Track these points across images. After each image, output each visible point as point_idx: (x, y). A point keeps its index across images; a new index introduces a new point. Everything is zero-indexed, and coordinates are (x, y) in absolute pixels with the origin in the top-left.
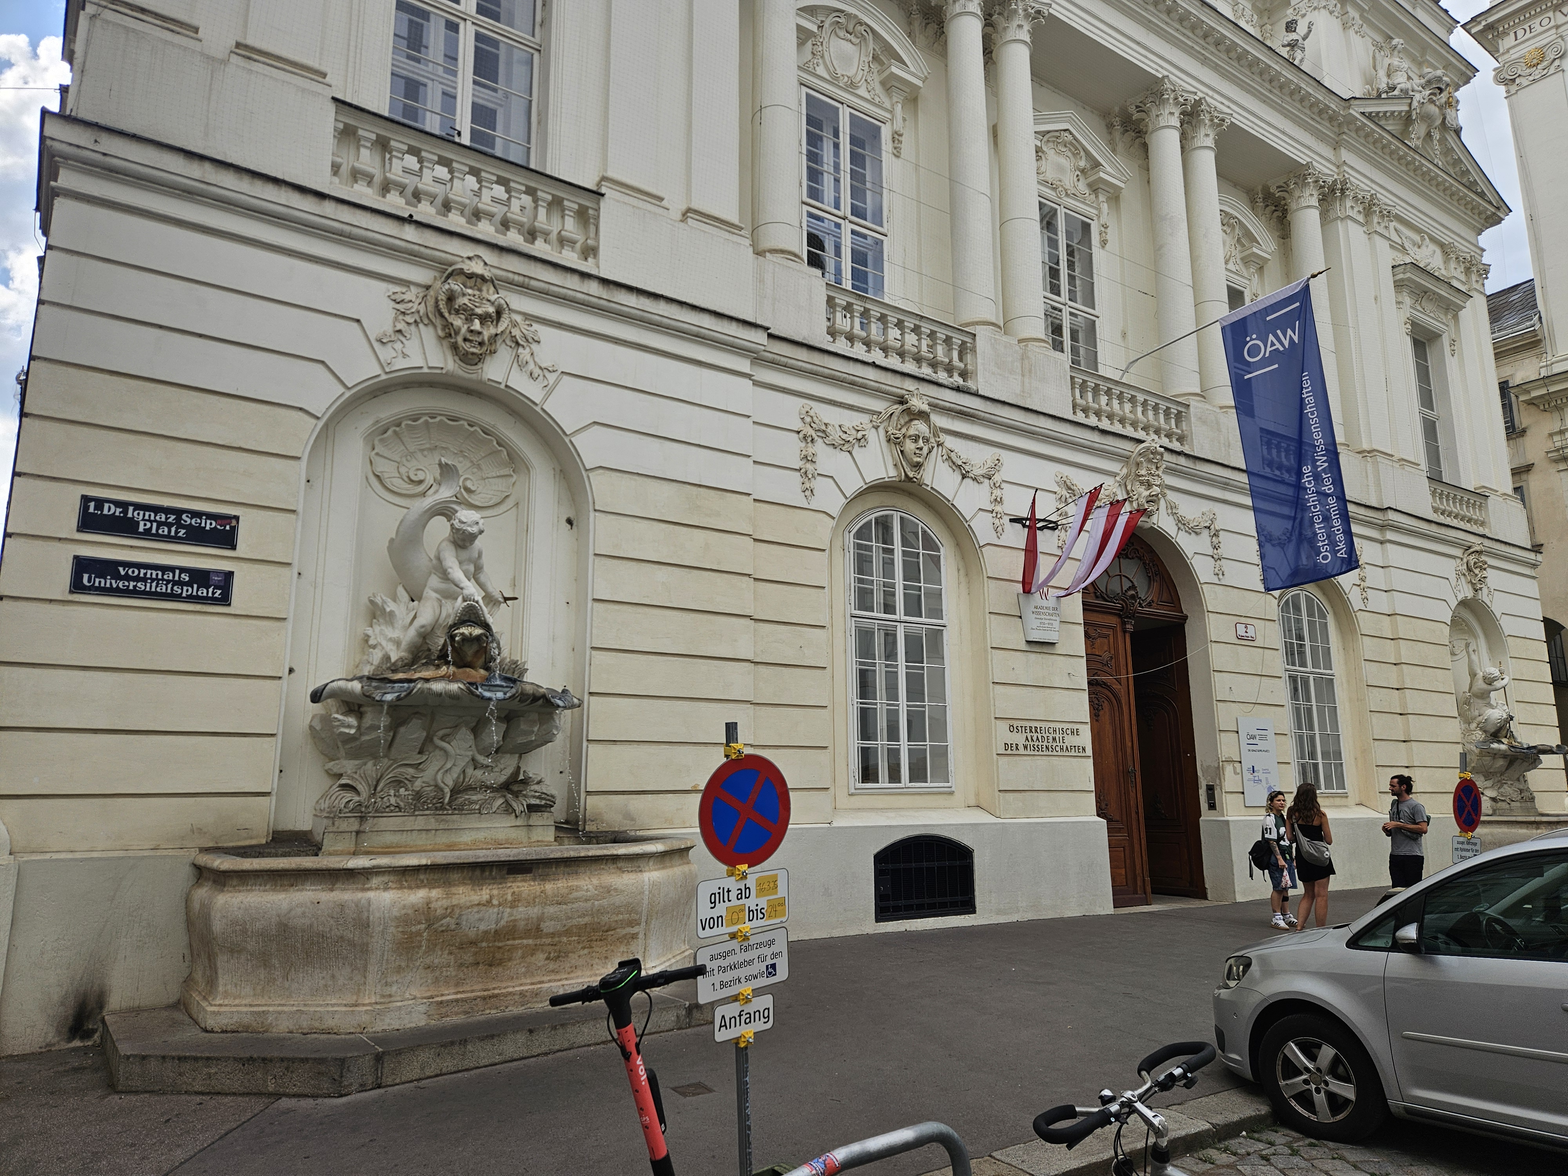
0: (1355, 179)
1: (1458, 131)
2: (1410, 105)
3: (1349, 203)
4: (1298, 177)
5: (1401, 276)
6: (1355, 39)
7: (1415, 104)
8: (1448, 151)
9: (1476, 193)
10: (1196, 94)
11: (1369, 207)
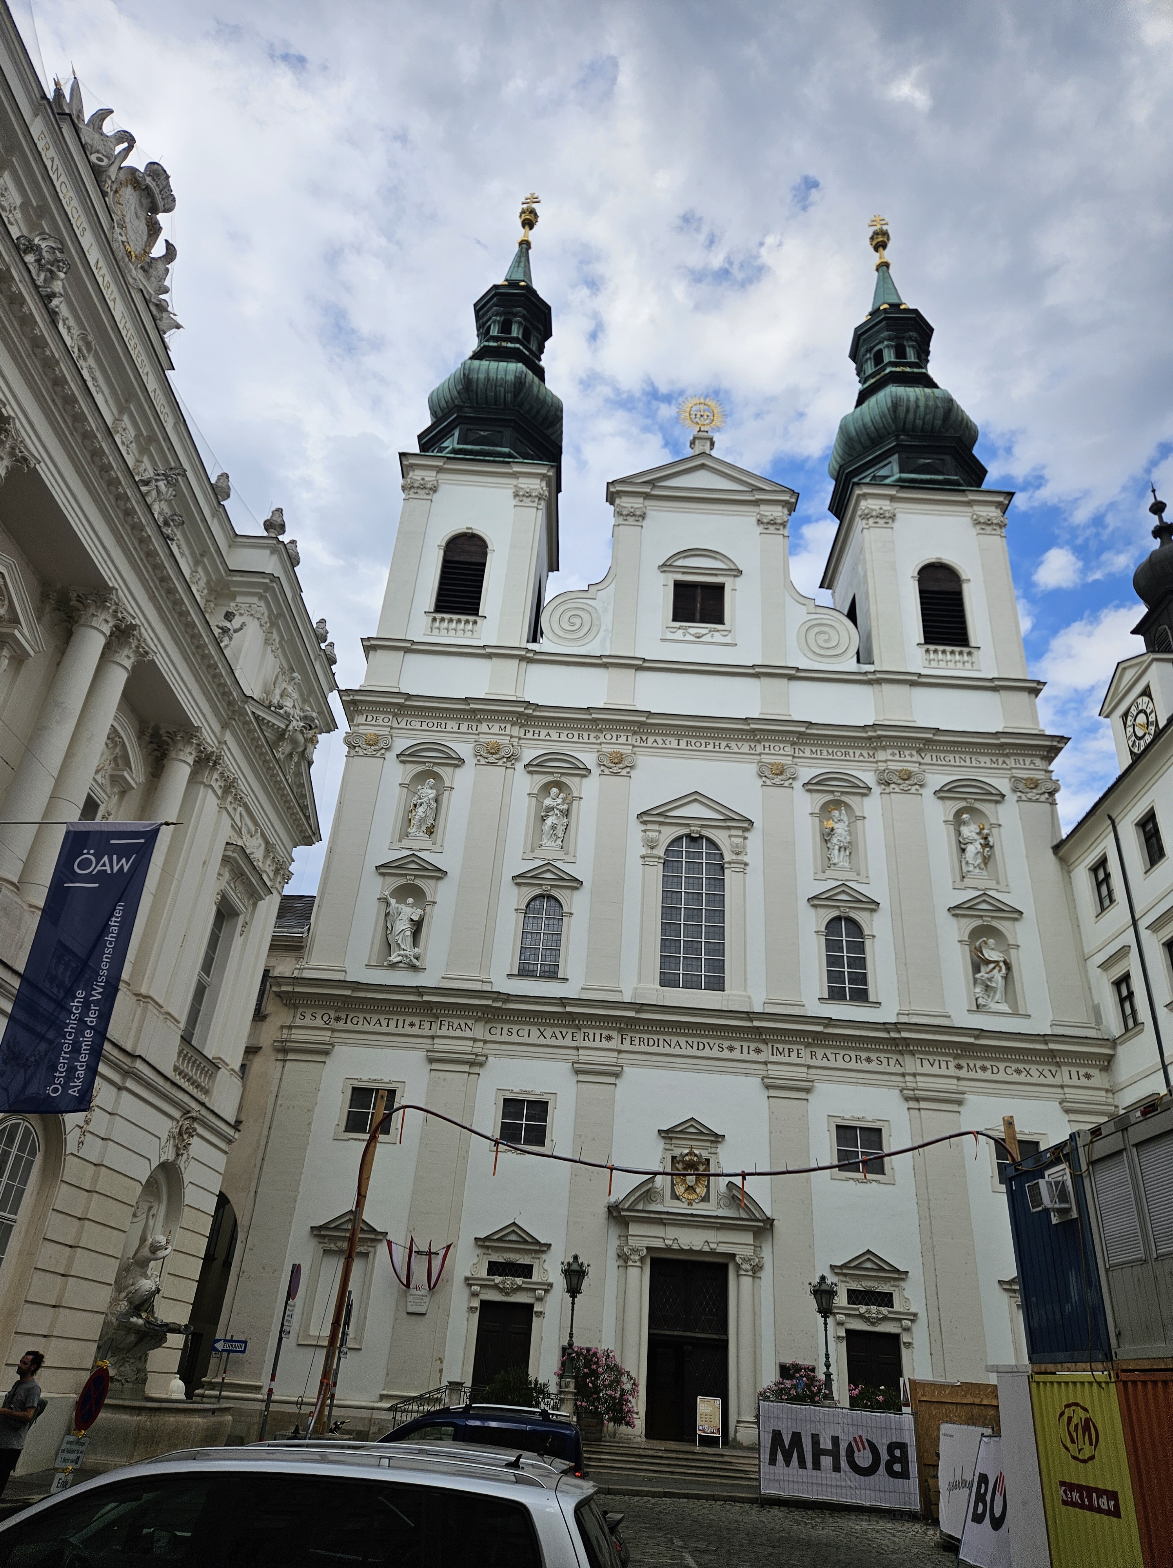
0: (227, 759)
1: (310, 763)
2: (287, 726)
3: (216, 776)
4: (187, 733)
5: (230, 853)
6: (270, 656)
7: (291, 728)
8: (298, 774)
9: (304, 815)
10: (134, 618)
11: (229, 787)
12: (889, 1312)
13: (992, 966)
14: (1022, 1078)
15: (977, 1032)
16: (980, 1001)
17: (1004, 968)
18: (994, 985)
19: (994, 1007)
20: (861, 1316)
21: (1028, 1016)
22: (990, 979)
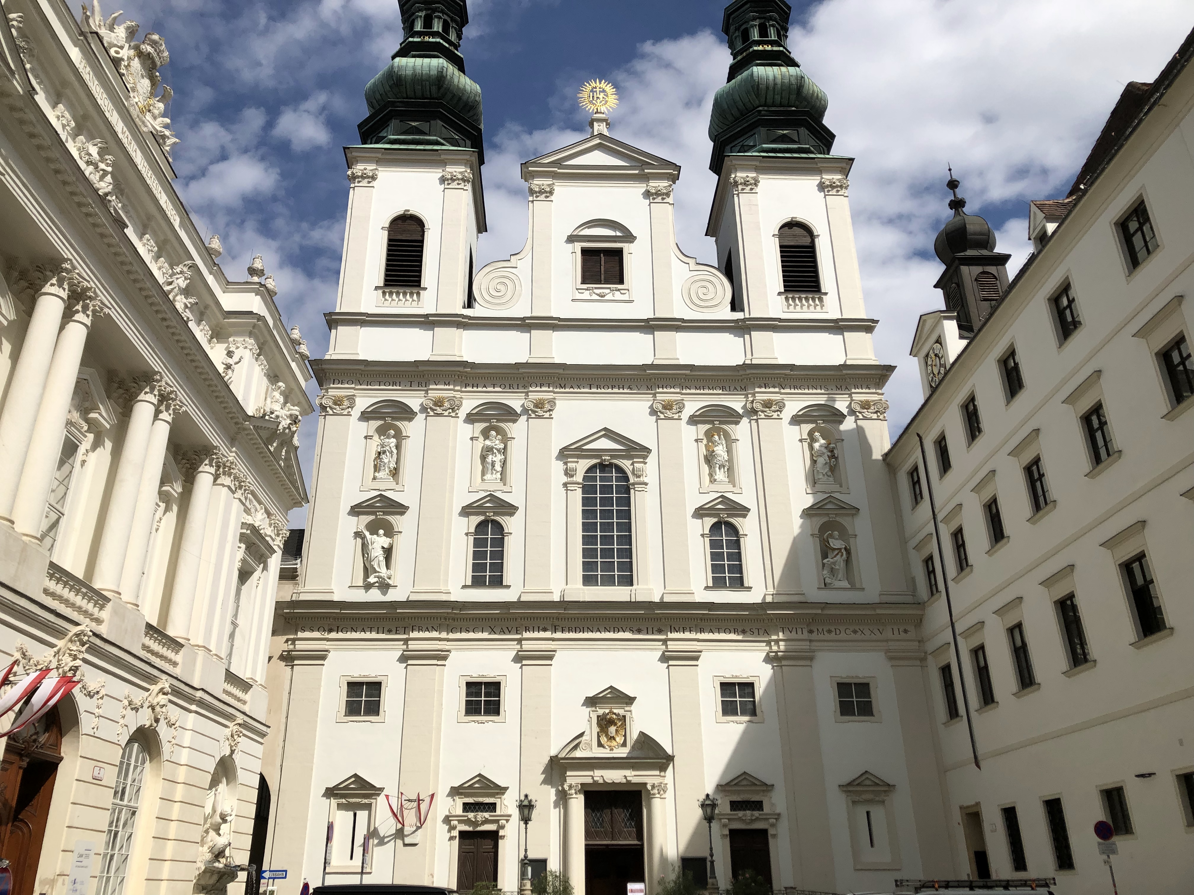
1: (296, 449)
2: (278, 426)
4: (209, 451)
5: (244, 531)
7: (281, 427)
8: (288, 459)
9: (294, 487)
12: (760, 815)
13: (836, 552)
14: (858, 636)
15: (824, 605)
16: (828, 581)
17: (844, 553)
18: (837, 567)
19: (838, 584)
20: (740, 819)
21: (863, 589)
22: (834, 563)
